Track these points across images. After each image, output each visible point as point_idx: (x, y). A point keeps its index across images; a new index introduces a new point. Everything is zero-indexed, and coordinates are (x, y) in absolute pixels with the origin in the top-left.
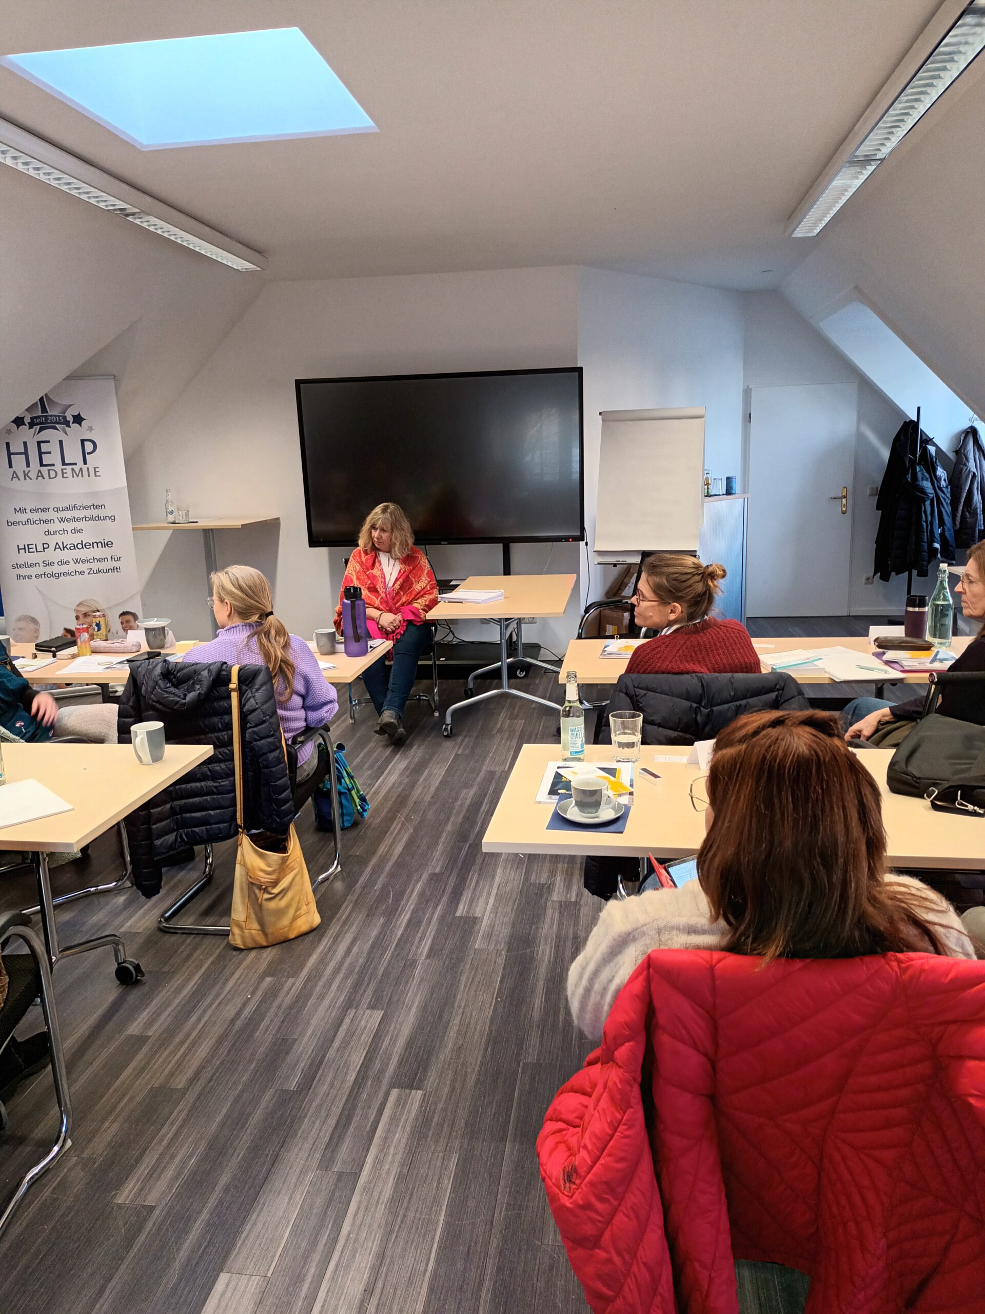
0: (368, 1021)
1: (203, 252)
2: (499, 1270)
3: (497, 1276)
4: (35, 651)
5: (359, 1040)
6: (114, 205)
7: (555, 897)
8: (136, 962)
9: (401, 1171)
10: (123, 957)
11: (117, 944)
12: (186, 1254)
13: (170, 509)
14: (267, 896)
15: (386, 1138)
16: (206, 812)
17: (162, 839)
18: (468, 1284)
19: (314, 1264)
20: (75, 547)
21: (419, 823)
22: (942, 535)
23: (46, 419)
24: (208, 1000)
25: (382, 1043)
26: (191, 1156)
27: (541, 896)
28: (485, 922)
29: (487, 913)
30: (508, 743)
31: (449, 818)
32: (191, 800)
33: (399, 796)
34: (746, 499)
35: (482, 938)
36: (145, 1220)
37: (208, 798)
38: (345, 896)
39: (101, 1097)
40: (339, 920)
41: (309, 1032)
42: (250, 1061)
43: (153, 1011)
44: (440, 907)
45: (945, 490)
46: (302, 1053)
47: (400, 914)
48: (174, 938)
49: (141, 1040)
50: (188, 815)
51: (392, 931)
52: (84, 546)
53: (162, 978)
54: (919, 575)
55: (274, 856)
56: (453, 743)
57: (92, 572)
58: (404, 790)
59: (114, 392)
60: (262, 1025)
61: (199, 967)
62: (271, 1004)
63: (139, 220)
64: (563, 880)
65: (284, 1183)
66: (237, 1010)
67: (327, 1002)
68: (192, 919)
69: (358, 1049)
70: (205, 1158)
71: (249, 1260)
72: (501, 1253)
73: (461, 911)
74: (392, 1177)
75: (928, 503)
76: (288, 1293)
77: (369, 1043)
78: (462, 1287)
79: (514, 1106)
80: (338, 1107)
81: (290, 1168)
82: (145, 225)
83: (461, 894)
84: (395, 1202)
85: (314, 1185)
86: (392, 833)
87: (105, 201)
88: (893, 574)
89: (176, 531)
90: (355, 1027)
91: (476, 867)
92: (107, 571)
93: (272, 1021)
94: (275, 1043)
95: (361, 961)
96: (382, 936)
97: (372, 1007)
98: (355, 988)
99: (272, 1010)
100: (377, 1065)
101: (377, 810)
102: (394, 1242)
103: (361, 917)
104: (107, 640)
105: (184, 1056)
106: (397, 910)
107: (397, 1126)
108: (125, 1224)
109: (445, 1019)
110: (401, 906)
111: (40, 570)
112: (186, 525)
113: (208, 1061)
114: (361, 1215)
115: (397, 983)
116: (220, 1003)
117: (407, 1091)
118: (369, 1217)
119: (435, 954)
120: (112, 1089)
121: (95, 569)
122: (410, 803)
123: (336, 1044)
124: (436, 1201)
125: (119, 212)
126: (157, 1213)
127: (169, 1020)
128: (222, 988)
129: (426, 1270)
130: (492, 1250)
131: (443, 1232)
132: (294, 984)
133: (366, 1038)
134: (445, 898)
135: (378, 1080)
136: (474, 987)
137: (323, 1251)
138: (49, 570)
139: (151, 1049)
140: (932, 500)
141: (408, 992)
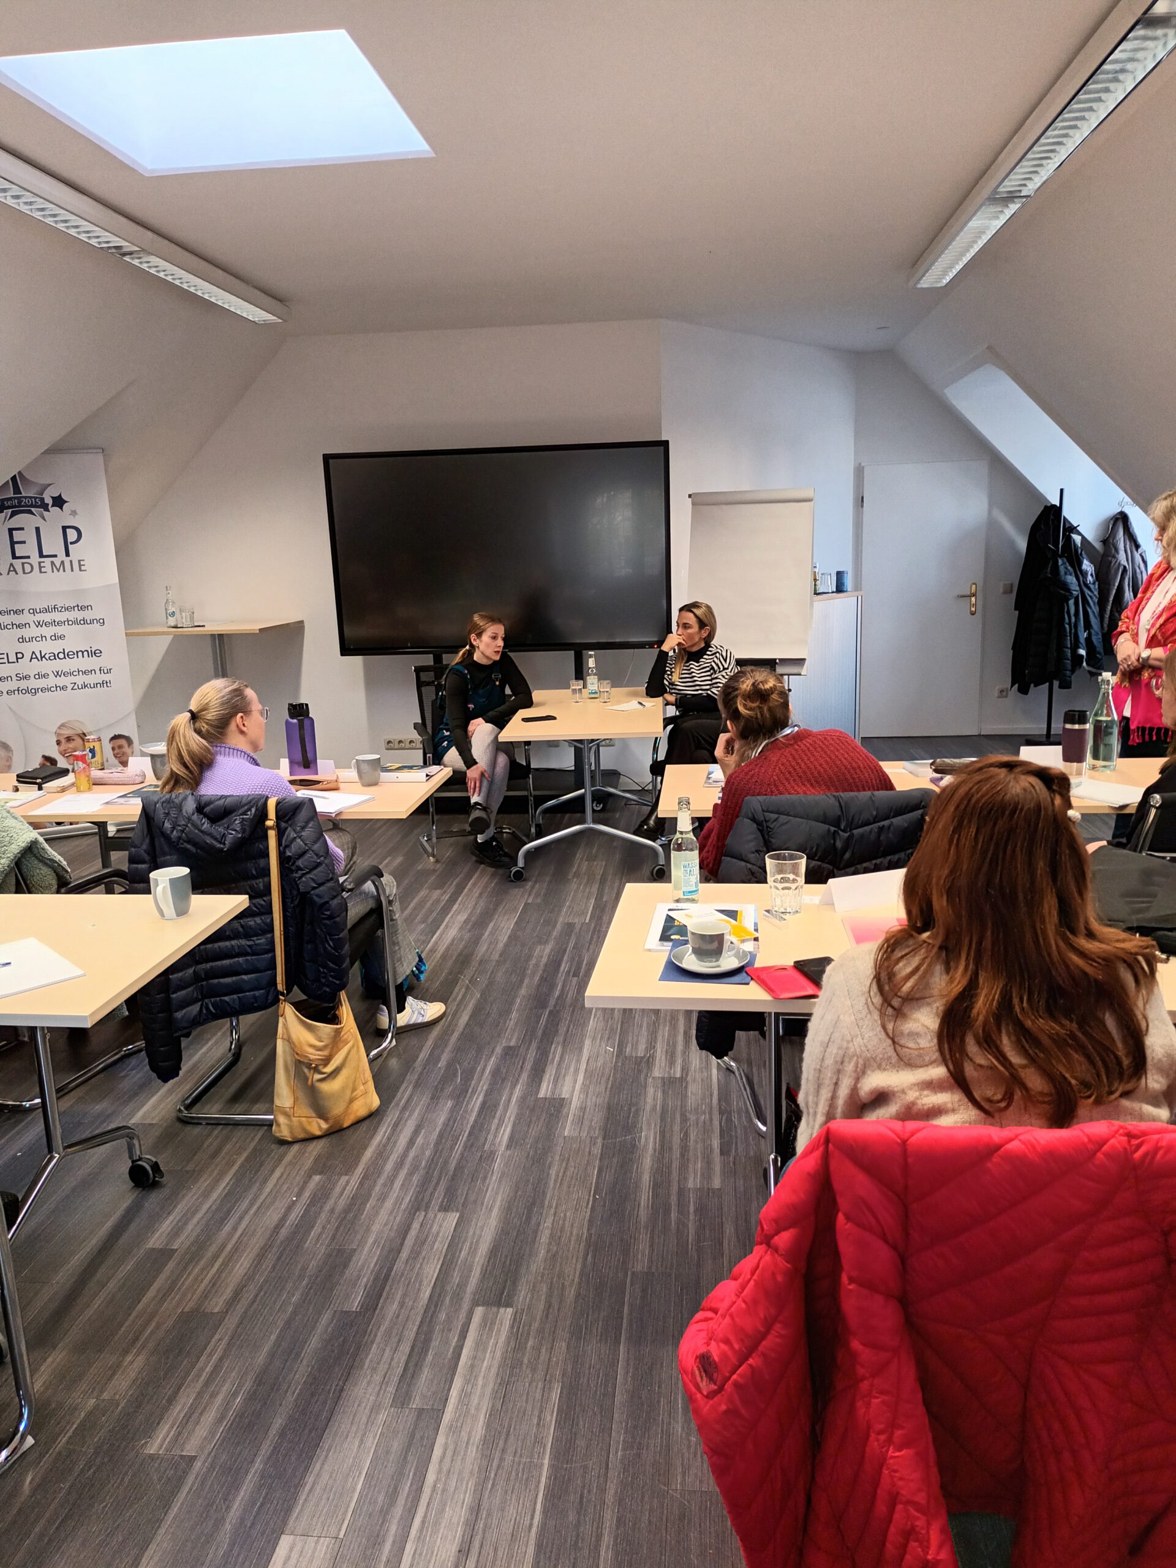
0: (440, 1226)
1: (213, 300)
2: (620, 1522)
3: (618, 1528)
4: (16, 784)
5: (432, 1248)
6: (108, 242)
7: (657, 1073)
8: (154, 1160)
9: (493, 1406)
10: (138, 1153)
11: (132, 1138)
12: (238, 1514)
13: (171, 609)
14: (317, 1076)
15: (472, 1366)
16: (238, 978)
17: (184, 1011)
18: (583, 1540)
19: (395, 1521)
20: (55, 657)
21: (487, 986)
22: (1089, 640)
23: (20, 502)
24: (244, 1205)
25: (460, 1252)
26: (235, 1395)
27: (640, 1071)
28: (575, 1103)
29: (576, 1093)
30: (587, 890)
31: (522, 981)
32: (219, 963)
33: (460, 955)
34: (860, 598)
35: (572, 1124)
36: (185, 1473)
37: (241, 959)
38: (403, 1076)
39: (121, 1325)
40: (397, 1105)
41: (371, 1241)
42: (301, 1277)
43: (178, 1218)
44: (519, 1087)
45: (1092, 586)
46: (363, 1266)
47: (471, 1098)
48: (197, 1130)
49: (164, 1254)
50: (216, 981)
51: (463, 1118)
52: (67, 655)
53: (186, 1179)
54: (1061, 687)
55: (326, 1028)
56: (522, 890)
57: (76, 687)
58: (465, 947)
59: (102, 467)
60: (312, 1233)
61: (230, 1164)
62: (321, 1207)
63: (138, 261)
64: (664, 1053)
65: (352, 1423)
66: (280, 1216)
67: (389, 1204)
68: (217, 1107)
69: (431, 1261)
70: (251, 1397)
71: (315, 1519)
72: (620, 1502)
73: (544, 1091)
74: (484, 1411)
75: (1071, 602)
76: (365, 1558)
77: (444, 1251)
78: (576, 1542)
79: (624, 1325)
80: (411, 1330)
81: (359, 1405)
82: (144, 266)
83: (543, 1071)
84: (489, 1443)
85: (388, 1426)
86: (455, 999)
87: (98, 237)
88: (1032, 685)
89: (176, 637)
90: (426, 1233)
91: (560, 1039)
92: (95, 685)
93: (324, 1228)
94: (330, 1255)
95: (428, 1153)
96: (451, 1123)
97: (445, 1208)
98: (423, 1185)
99: (323, 1216)
100: (456, 1278)
101: (435, 972)
102: (491, 1491)
103: (425, 1099)
104: (103, 769)
105: (220, 1271)
106: (467, 1092)
107: (485, 1351)
108: (160, 1480)
109: (533, 1221)
110: (472, 1086)
111: (13, 685)
112: (190, 629)
113: (249, 1278)
114: (448, 1459)
115: (473, 1179)
116: (259, 1208)
117: (494, 1309)
118: (459, 1462)
119: (516, 1144)
120: (134, 1314)
121: (80, 683)
122: (474, 964)
123: (404, 1254)
124: (539, 1441)
125: (114, 251)
126: (198, 1464)
127: (198, 1230)
128: (261, 1189)
129: (531, 1525)
130: (610, 1496)
131: (549, 1478)
132: (348, 1182)
133: (440, 1246)
134: (524, 1076)
135: (458, 1297)
136: (566, 1184)
137: (406, 1504)
138: (23, 684)
139: (178, 1264)
140: (1077, 599)
141: (487, 1190)
